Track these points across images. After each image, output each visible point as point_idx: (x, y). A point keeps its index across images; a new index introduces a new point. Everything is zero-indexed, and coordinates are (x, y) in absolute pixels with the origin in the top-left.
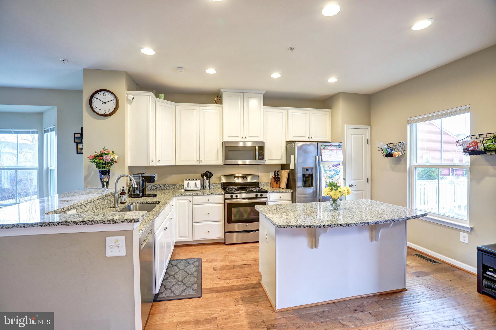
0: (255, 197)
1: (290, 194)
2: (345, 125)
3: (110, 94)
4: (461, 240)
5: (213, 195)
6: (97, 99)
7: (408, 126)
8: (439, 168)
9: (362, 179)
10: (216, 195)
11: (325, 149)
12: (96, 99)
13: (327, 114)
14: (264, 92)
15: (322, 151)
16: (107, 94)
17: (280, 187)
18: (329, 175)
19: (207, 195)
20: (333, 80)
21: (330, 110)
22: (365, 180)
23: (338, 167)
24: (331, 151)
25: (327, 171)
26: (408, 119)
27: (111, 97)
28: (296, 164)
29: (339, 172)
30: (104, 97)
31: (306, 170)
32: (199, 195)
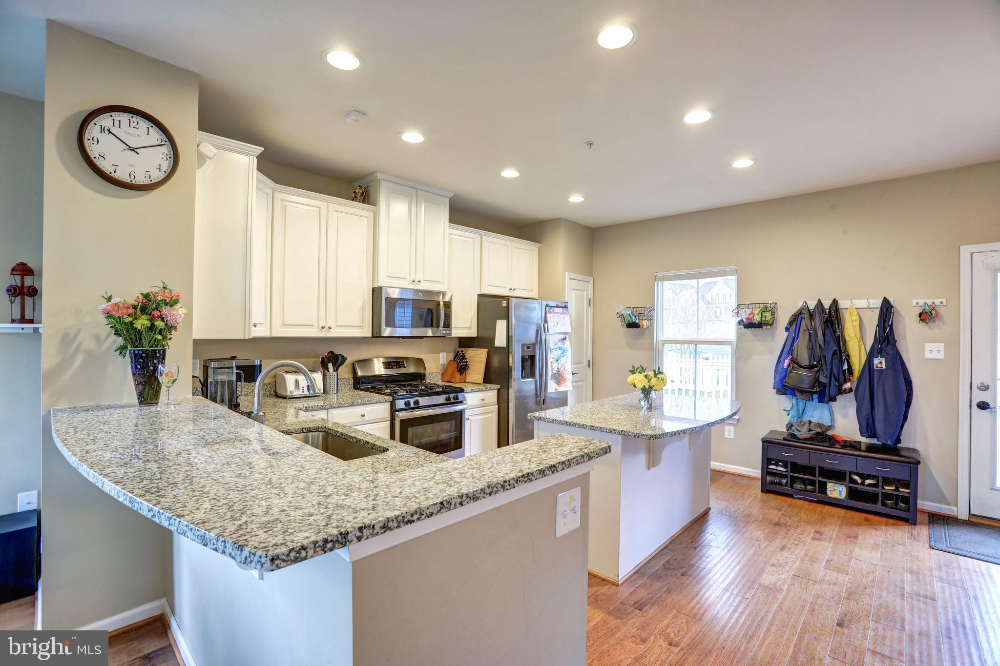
0: (445, 402)
1: (495, 393)
2: (567, 273)
3: (150, 128)
4: (726, 436)
5: (372, 403)
6: (107, 132)
7: (656, 283)
8: (696, 345)
9: (582, 363)
10: (377, 403)
11: (550, 312)
12: (102, 129)
13: (534, 251)
14: (451, 195)
15: (548, 315)
16: (143, 124)
17: (467, 381)
18: (555, 357)
19: (361, 405)
20: (576, 199)
21: (539, 245)
22: (585, 364)
23: (565, 343)
24: (557, 316)
25: (552, 350)
26: (656, 274)
27: (155, 136)
28: (512, 336)
29: (566, 351)
30: (131, 130)
31: (526, 347)
32: (343, 407)
